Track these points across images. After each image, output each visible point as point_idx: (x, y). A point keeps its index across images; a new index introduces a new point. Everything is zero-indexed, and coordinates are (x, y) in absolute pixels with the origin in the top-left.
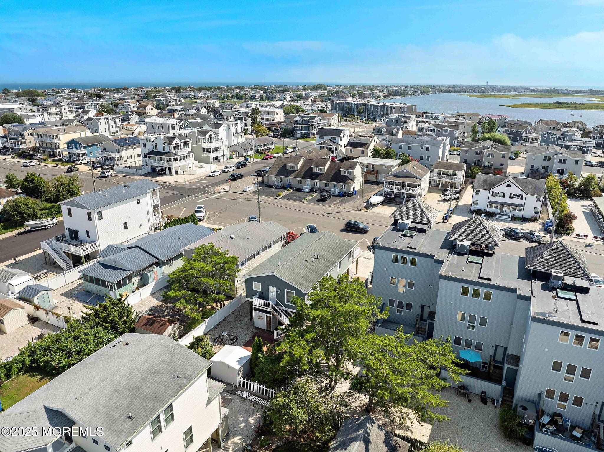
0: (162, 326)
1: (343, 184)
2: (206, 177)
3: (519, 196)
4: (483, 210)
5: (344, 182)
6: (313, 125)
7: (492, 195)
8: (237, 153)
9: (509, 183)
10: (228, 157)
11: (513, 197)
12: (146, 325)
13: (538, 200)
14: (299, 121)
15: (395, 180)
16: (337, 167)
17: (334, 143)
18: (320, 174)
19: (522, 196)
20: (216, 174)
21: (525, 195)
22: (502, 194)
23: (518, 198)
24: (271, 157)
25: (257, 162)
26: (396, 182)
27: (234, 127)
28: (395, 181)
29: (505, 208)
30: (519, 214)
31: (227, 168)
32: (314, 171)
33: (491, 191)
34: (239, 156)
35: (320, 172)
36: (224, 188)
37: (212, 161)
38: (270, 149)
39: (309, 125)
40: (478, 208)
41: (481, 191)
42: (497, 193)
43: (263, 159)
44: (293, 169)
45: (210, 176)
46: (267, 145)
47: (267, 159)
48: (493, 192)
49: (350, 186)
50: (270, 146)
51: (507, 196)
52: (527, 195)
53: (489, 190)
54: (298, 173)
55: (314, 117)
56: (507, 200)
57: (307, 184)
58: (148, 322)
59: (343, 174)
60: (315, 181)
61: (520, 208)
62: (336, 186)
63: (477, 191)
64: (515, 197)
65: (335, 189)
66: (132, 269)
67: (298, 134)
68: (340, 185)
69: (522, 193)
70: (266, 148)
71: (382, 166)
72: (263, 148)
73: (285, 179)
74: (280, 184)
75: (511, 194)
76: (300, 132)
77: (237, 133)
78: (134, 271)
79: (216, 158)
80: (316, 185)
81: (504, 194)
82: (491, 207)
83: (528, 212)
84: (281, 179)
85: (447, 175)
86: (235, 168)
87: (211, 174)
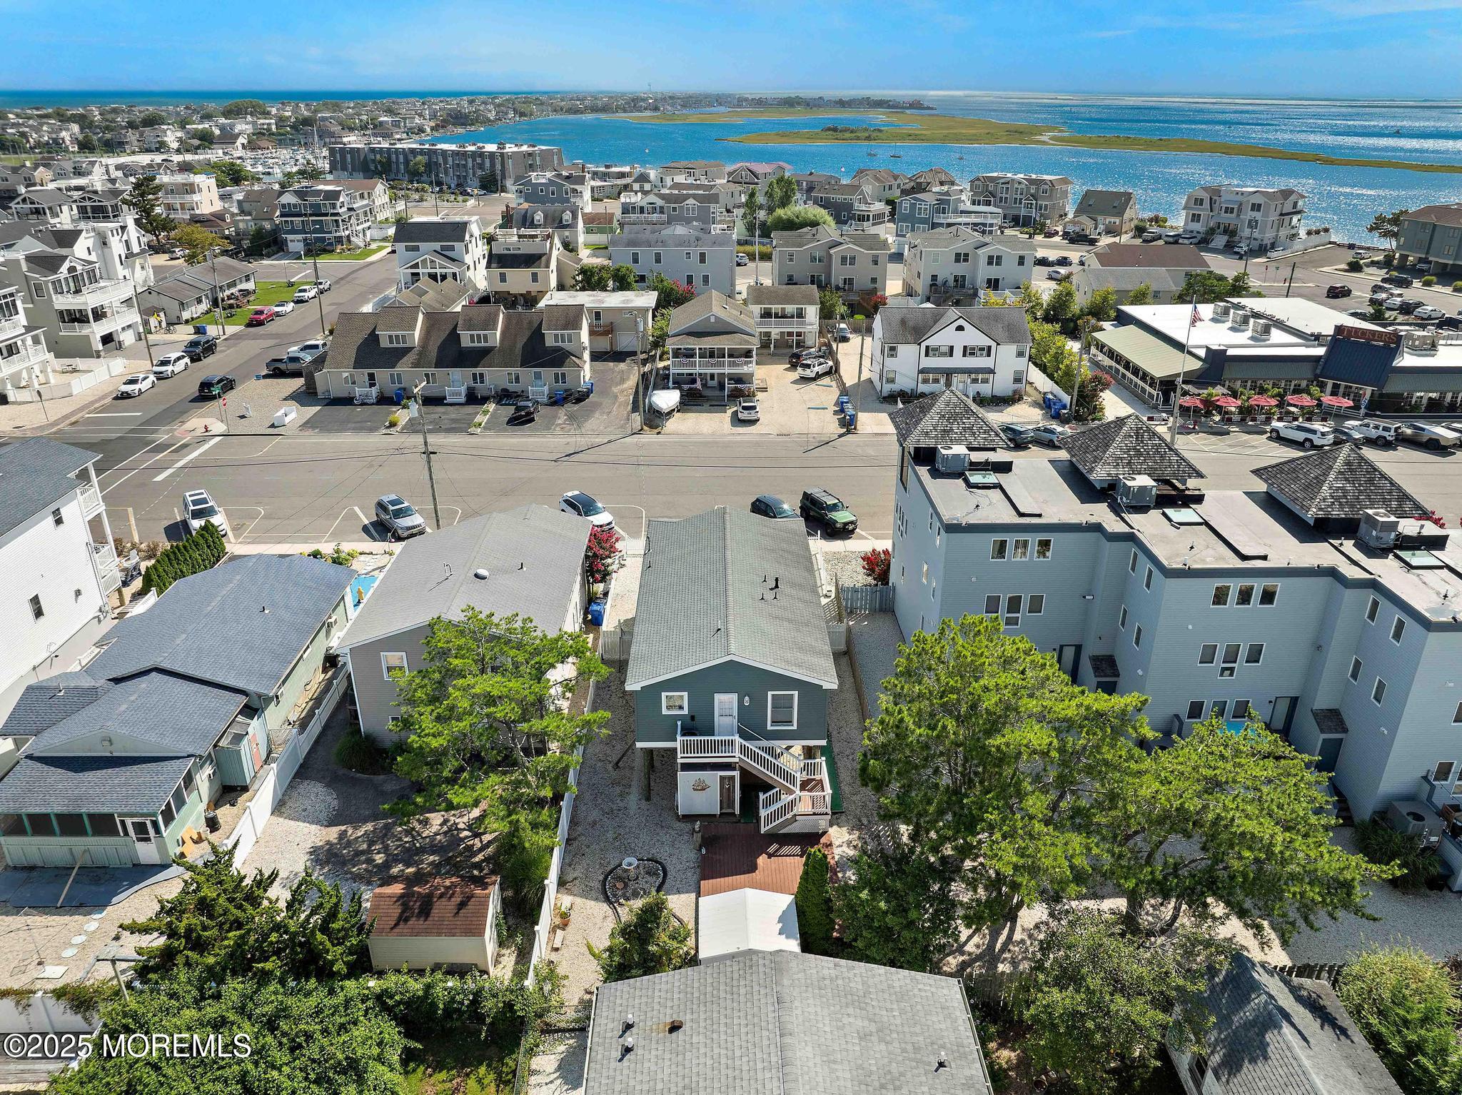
0: (462, 905)
1: (559, 370)
2: (109, 400)
3: (982, 349)
4: (909, 392)
5: (560, 365)
6: (337, 214)
7: (927, 355)
8: (162, 314)
9: (961, 322)
10: (141, 330)
11: (970, 354)
12: (406, 920)
13: (1020, 354)
14: (295, 206)
15: (697, 344)
16: (525, 325)
17: (454, 260)
18: (486, 352)
19: (990, 347)
20: (144, 386)
21: (993, 344)
22: (946, 349)
23: (981, 355)
24: (271, 315)
25: (235, 337)
26: (700, 349)
27: (117, 238)
28: (697, 347)
29: (956, 379)
30: (985, 389)
31: (164, 363)
32: (466, 342)
33: (924, 345)
34: (169, 324)
35: (483, 344)
36: (206, 427)
37: (100, 347)
38: (246, 293)
39: (326, 215)
40: (896, 387)
41: (902, 349)
42: (936, 349)
43: (250, 325)
44: (401, 345)
45: (125, 396)
46: (238, 282)
47: (260, 323)
48: (927, 347)
49: (579, 371)
50: (244, 286)
51: (958, 352)
52: (998, 344)
53: (919, 344)
54: (420, 354)
55: (335, 195)
56: (958, 361)
57: (456, 381)
58: (406, 907)
59: (550, 342)
60: (478, 370)
61: (986, 376)
62: (538, 376)
63: (892, 349)
64: (973, 354)
65: (539, 384)
66: (191, 750)
67: (295, 243)
68: (548, 373)
69: (986, 341)
70: (234, 290)
71: (620, 310)
72: (228, 293)
73: (382, 374)
74: (374, 392)
75: (965, 347)
76: (300, 237)
77: (130, 255)
78: (198, 753)
79: (107, 339)
80: (482, 382)
81: (952, 348)
82: (925, 381)
83: (1002, 383)
84: (371, 376)
85: (784, 316)
86: (187, 360)
87: (129, 388)
